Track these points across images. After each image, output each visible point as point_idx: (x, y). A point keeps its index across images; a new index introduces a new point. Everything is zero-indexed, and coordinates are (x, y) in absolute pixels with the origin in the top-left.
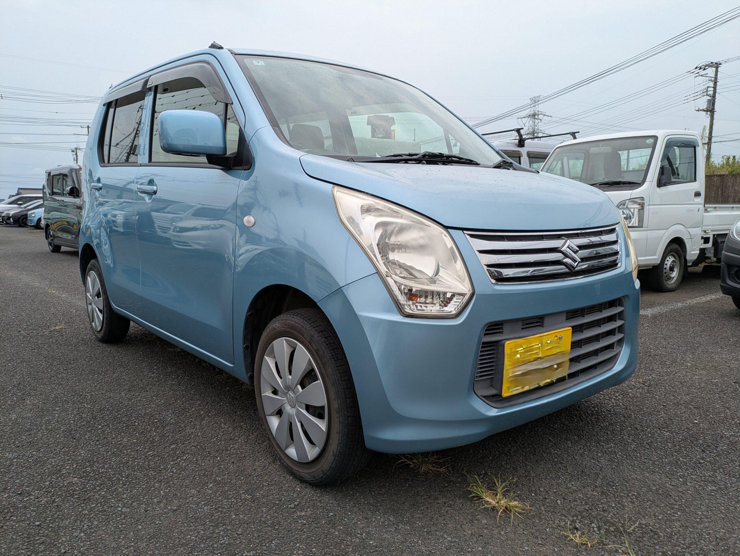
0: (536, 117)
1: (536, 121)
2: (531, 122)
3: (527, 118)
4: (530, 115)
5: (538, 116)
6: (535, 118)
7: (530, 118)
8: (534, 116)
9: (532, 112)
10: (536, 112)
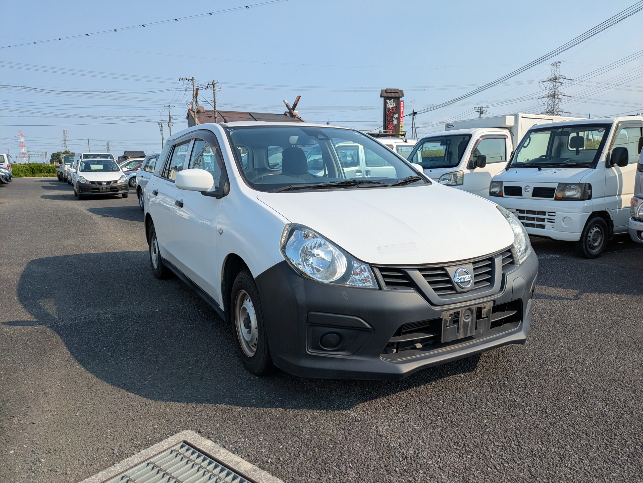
0: (557, 80)
1: (557, 84)
2: (552, 86)
3: (549, 82)
4: (550, 79)
5: (559, 80)
6: (555, 82)
7: (551, 82)
8: (554, 79)
9: (553, 76)
10: (557, 76)
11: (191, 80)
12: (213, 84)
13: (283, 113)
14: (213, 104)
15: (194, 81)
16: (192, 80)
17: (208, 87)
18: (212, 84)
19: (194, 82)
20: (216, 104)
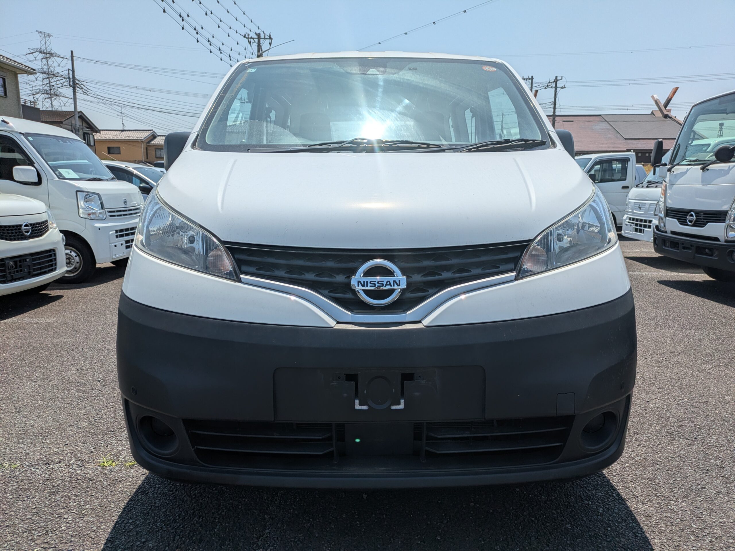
11: (530, 79)
12: (556, 81)
13: (650, 113)
14: (553, 106)
15: (534, 80)
16: (532, 79)
17: (548, 86)
18: (554, 82)
19: (533, 82)
20: (557, 106)
